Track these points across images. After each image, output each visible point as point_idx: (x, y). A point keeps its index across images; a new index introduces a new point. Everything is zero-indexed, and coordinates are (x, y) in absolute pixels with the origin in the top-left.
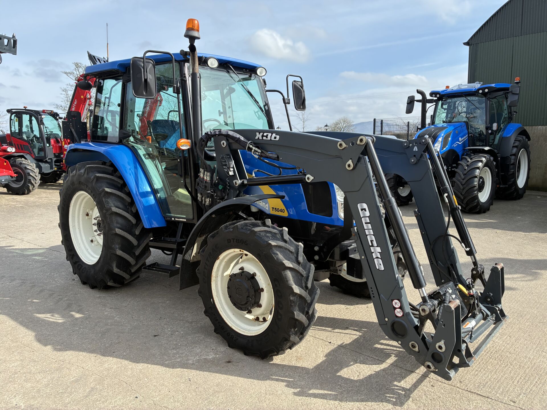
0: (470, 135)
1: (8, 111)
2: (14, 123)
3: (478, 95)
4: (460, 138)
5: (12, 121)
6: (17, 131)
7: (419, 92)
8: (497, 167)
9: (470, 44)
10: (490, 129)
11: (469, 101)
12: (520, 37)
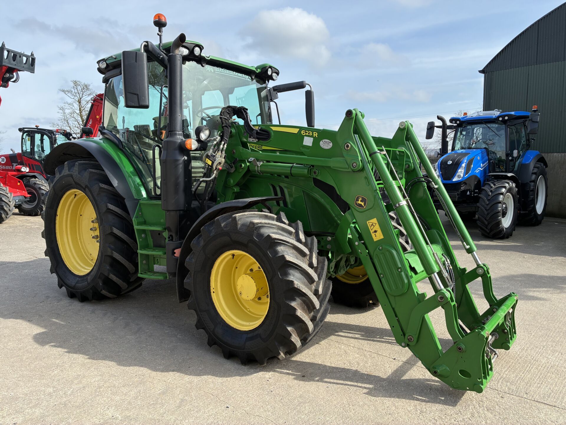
0: (491, 161)
1: (20, 130)
2: (26, 142)
3: (497, 122)
4: (482, 164)
5: (24, 140)
6: (29, 150)
7: (439, 118)
8: (518, 193)
9: (485, 72)
10: (510, 156)
11: (488, 127)
12: (536, 66)
